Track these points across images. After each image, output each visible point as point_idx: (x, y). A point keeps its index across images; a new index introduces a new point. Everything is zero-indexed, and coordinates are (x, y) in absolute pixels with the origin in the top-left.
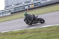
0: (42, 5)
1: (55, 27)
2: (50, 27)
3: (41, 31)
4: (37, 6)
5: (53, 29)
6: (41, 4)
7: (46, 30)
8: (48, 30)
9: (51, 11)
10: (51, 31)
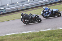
0: (7, 12)
1: (19, 35)
2: (14, 35)
3: (5, 40)
4: (1, 13)
5: (17, 37)
6: (5, 11)
7: (10, 38)
8: (12, 39)
9: (16, 18)
10: (14, 39)
